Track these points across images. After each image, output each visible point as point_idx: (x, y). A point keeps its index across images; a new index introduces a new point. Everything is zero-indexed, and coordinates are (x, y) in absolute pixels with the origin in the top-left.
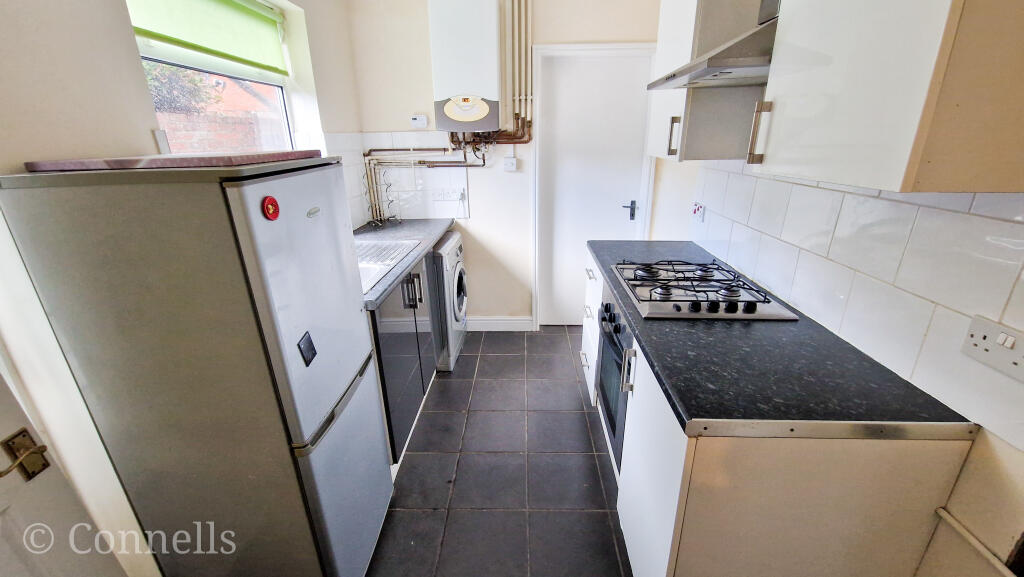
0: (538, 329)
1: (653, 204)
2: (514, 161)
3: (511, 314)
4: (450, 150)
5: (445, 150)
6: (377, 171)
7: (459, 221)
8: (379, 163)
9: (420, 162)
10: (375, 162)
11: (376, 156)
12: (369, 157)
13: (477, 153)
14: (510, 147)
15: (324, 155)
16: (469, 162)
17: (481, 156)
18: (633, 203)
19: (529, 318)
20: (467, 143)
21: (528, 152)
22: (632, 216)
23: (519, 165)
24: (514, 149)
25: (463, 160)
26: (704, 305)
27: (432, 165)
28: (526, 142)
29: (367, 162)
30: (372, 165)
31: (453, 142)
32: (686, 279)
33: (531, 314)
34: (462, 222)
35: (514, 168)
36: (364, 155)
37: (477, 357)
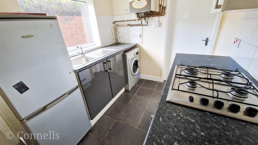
0: (163, 82)
1: (217, 39)
2: (158, 23)
3: (154, 76)
4: (137, 20)
5: (135, 20)
6: (117, 28)
7: (139, 44)
8: (117, 25)
9: (128, 25)
10: (116, 25)
11: (117, 23)
12: (114, 24)
13: (146, 20)
14: (157, 17)
15: (47, 15)
16: (143, 24)
17: (147, 22)
18: (207, 39)
19: (160, 78)
20: (142, 17)
21: (163, 19)
22: (206, 44)
23: (160, 25)
24: (159, 18)
25: (141, 23)
26: (212, 101)
27: (132, 26)
28: (163, 15)
29: (114, 25)
30: (115, 26)
31: (138, 17)
32: (211, 79)
33: (161, 77)
34: (140, 44)
35: (158, 25)
36: (113, 23)
37: (139, 88)
